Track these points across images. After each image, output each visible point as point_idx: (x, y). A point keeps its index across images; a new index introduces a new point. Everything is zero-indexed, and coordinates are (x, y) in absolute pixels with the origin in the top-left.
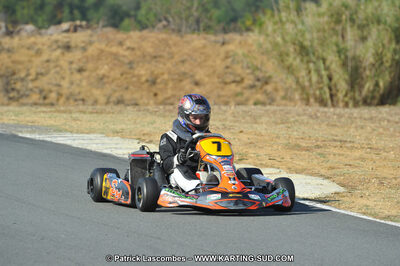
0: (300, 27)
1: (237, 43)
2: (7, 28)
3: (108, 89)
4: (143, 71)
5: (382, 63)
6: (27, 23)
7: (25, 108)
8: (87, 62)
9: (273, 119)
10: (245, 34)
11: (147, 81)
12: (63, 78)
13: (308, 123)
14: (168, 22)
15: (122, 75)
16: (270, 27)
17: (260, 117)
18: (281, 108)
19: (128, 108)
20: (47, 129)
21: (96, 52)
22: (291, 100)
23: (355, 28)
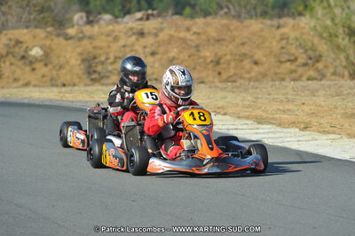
0: (347, 10)
1: (289, 26)
2: (88, 18)
4: (208, 53)
8: (159, 46)
9: (328, 93)
10: (298, 18)
11: (212, 61)
14: (229, 9)
15: (190, 56)
16: (320, 12)
17: (317, 91)
18: (335, 82)
21: (167, 37)
22: (339, 75)
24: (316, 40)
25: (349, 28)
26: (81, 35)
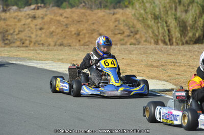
0: (153, 5)
1: (120, 13)
2: (3, 8)
3: (55, 38)
4: (73, 29)
5: (196, 22)
6: (13, 5)
7: (12, 49)
8: (44, 25)
9: (139, 52)
10: (125, 9)
11: (75, 34)
12: (32, 33)
13: (157, 53)
14: (85, 4)
15: (62, 31)
16: (137, 5)
17: (133, 51)
18: (144, 46)
19: (66, 48)
20: (24, 59)
21: (49, 20)
22: (148, 42)
23: (182, 5)
24: (135, 22)
25: (154, 14)
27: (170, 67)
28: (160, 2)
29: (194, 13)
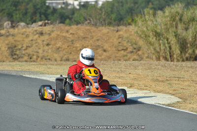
0: (155, 23)
1: (123, 30)
2: (12, 24)
3: (61, 54)
4: (78, 45)
5: (196, 40)
6: (21, 22)
8: (51, 40)
9: (144, 68)
10: (128, 26)
12: (40, 49)
13: (161, 69)
14: (90, 21)
15: (68, 47)
16: (140, 23)
17: (138, 66)
18: (147, 62)
21: (55, 36)
22: (150, 58)
23: (182, 23)
24: (138, 38)
25: (156, 32)
26: (8, 34)
27: (174, 82)
28: (162, 20)
29: (194, 31)
